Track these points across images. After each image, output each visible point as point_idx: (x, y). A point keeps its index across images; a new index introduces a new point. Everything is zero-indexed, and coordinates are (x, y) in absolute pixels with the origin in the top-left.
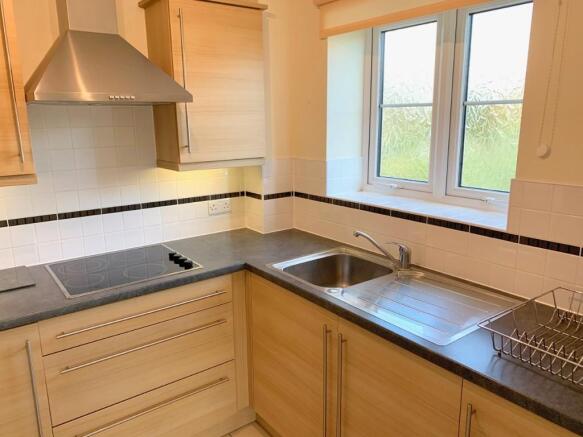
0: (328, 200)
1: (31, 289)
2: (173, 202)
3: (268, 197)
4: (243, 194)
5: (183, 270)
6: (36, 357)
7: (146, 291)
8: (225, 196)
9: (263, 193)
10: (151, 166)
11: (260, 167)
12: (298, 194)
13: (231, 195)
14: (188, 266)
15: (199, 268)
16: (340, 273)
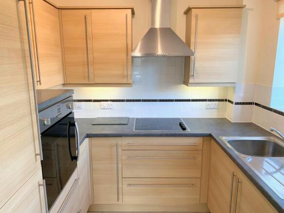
0: (271, 110)
1: (125, 126)
2: (189, 100)
3: (237, 104)
4: (226, 100)
5: (182, 130)
6: (120, 149)
7: (161, 135)
8: (216, 100)
9: (234, 101)
10: (180, 83)
11: (234, 88)
12: (256, 104)
13: (219, 100)
14: (184, 129)
15: (189, 130)
16: (267, 151)
